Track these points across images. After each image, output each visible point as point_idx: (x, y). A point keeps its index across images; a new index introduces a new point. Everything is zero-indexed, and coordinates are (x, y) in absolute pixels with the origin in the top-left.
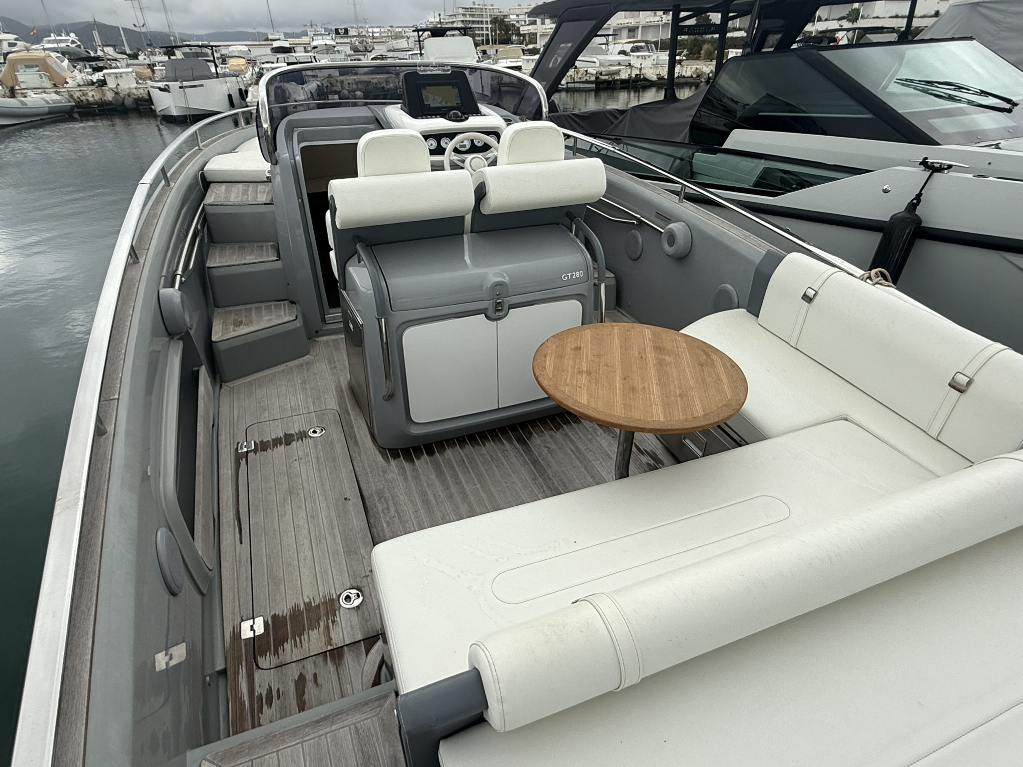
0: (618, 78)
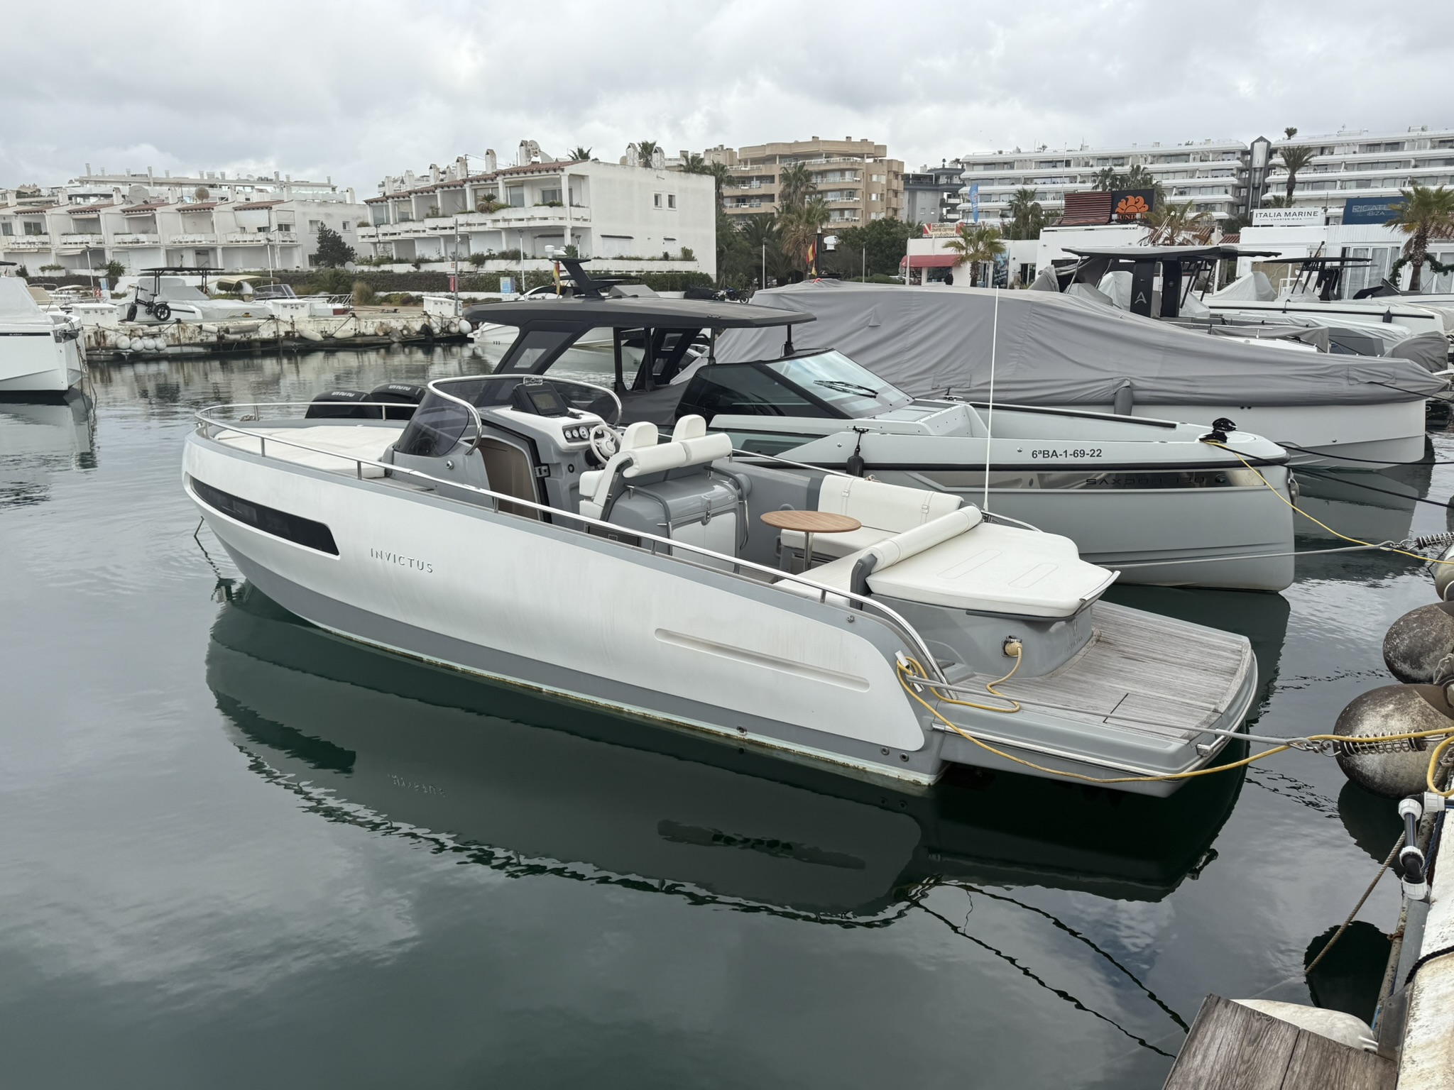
0: (257, 337)
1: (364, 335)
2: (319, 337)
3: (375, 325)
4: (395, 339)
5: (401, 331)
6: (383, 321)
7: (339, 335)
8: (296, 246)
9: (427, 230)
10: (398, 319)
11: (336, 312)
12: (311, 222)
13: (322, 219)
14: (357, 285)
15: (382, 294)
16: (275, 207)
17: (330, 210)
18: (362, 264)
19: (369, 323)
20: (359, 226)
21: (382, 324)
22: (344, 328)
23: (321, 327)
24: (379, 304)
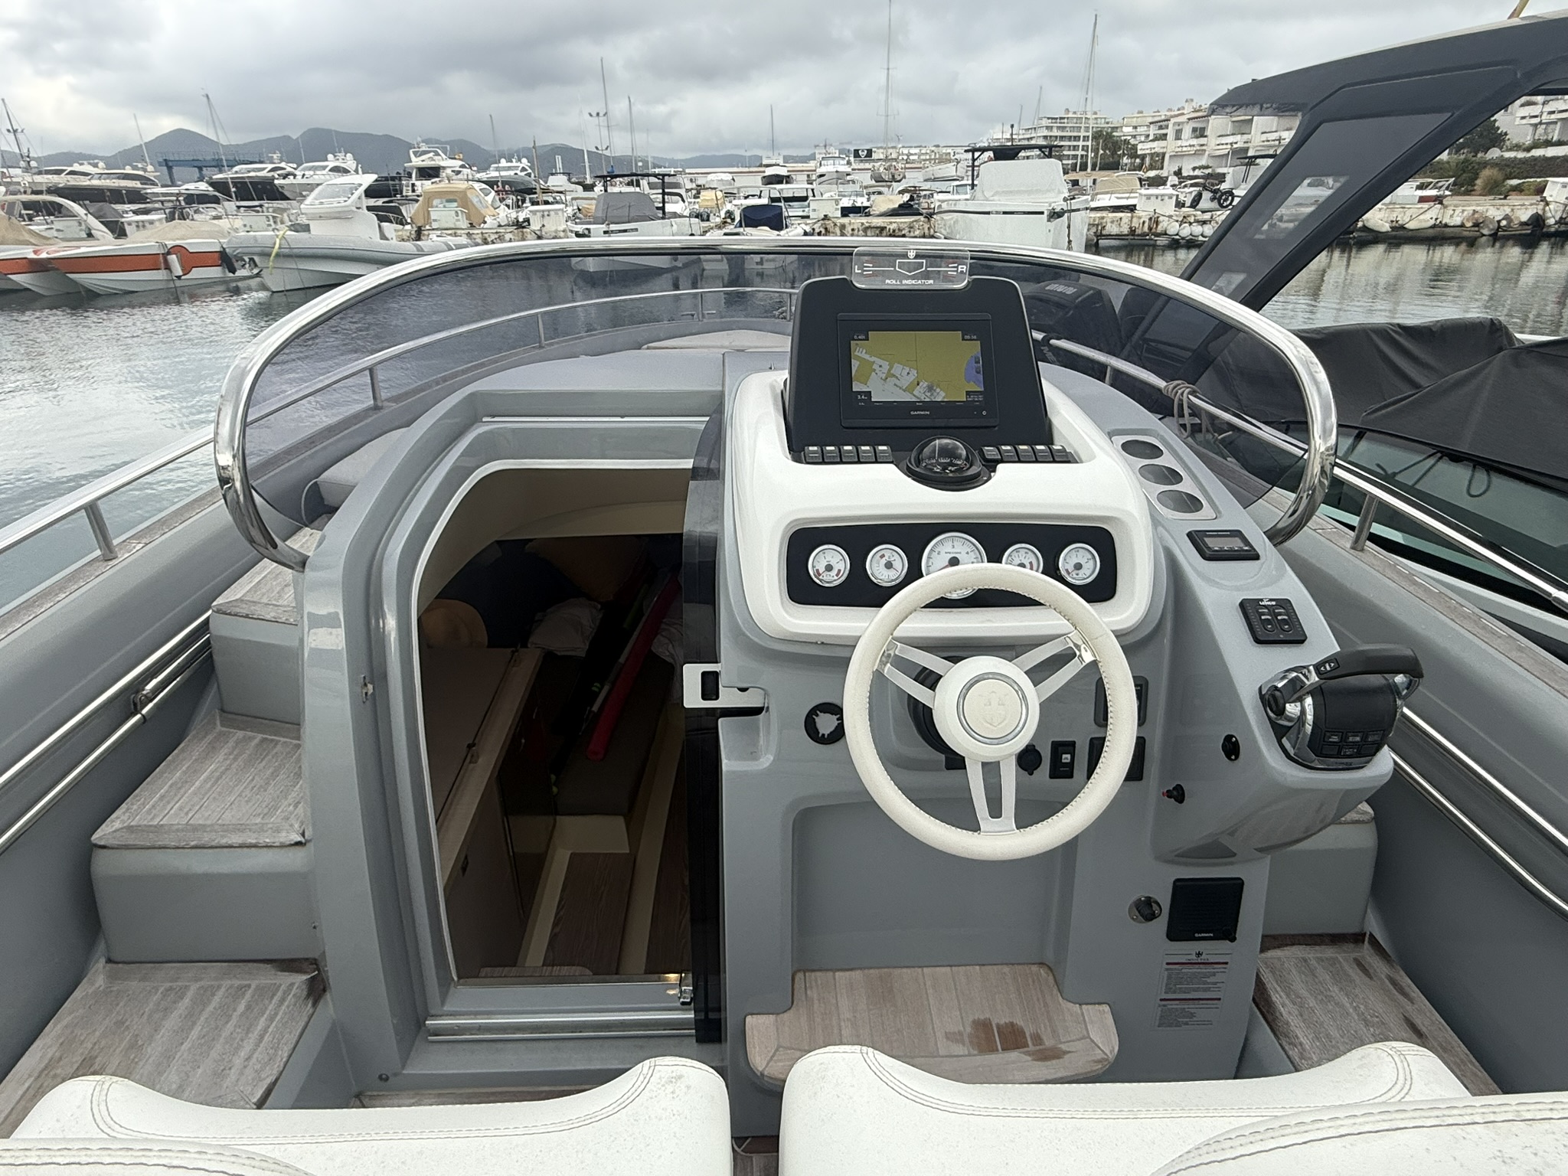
1: (1446, 226)
2: (1386, 228)
3: (1466, 213)
4: (1485, 232)
5: (1499, 222)
11: (1422, 200)
14: (1489, 172)
18: (1507, 150)
19: (1458, 212)
21: (1475, 213)
23: (1393, 217)
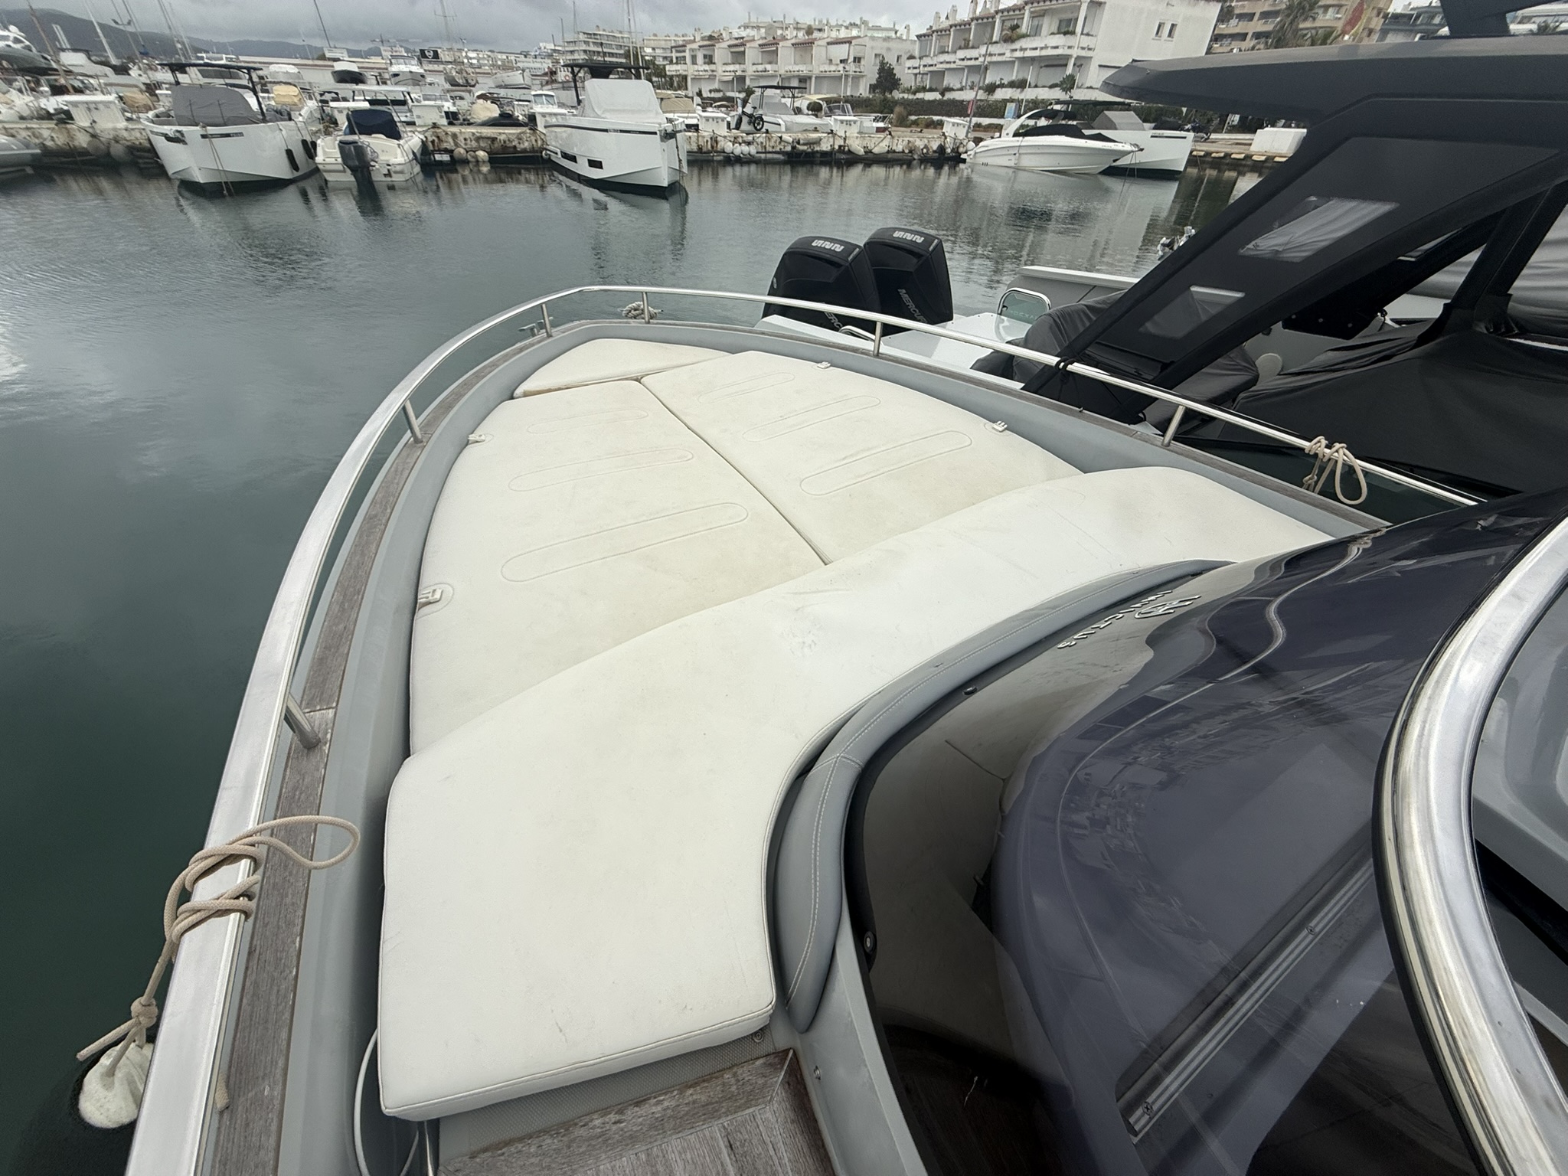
0: (818, 148)
2: (862, 152)
3: (904, 143)
5: (922, 149)
6: (911, 139)
7: (876, 150)
8: (863, 76)
9: (957, 61)
10: (921, 139)
11: (879, 130)
12: (876, 55)
13: (884, 52)
14: (897, 109)
15: (913, 118)
16: (854, 42)
17: (890, 44)
18: (904, 92)
19: (900, 141)
20: (908, 58)
21: (909, 142)
22: (881, 144)
23: (865, 143)
24: (910, 126)
